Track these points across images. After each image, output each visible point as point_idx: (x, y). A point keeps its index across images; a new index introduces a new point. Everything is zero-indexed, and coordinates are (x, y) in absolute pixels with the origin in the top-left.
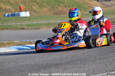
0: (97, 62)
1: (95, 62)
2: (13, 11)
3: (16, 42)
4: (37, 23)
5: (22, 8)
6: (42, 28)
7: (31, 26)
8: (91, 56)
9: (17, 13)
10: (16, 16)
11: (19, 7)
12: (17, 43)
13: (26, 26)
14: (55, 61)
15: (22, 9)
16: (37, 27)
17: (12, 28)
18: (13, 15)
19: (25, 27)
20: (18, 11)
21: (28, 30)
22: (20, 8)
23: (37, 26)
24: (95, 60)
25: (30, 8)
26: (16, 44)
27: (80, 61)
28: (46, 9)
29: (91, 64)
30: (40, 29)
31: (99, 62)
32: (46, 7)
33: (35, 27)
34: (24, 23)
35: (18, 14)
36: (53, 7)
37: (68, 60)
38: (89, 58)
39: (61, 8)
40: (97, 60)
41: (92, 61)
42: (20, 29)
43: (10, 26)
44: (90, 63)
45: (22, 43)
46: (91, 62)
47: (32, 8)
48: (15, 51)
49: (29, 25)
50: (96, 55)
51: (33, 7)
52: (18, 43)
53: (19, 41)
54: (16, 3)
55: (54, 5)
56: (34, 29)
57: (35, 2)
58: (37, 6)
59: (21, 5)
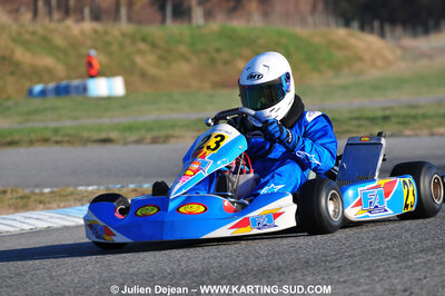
0: (417, 261)
1: (410, 263)
2: (63, 74)
3: (86, 191)
7: (138, 129)
8: (390, 240)
9: (76, 82)
10: (73, 96)
11: (84, 61)
13: (119, 130)
14: (252, 259)
16: (161, 134)
17: (66, 139)
18: (62, 91)
19: (113, 135)
20: (81, 77)
21: (126, 144)
23: (160, 128)
24: (409, 254)
25: (127, 63)
29: (394, 267)
32: (187, 60)
34: (106, 121)
35: (81, 88)
36: (213, 61)
37: (302, 256)
38: (383, 246)
39: (241, 64)
41: (394, 257)
42: (96, 141)
43: (56, 131)
44: (389, 266)
46: (394, 260)
47: (133, 63)
49: (130, 128)
51: (139, 60)
53: (95, 187)
54: (74, 45)
55: (218, 51)
56: (148, 140)
57: (144, 40)
58: (152, 58)
59: (93, 53)
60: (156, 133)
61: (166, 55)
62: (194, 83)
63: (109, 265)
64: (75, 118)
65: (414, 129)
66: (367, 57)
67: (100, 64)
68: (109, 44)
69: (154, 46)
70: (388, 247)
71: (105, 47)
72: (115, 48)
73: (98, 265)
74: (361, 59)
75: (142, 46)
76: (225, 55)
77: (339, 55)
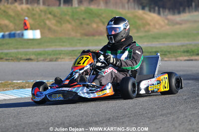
0: (158, 120)
1: (155, 121)
2: (13, 28)
3: (17, 83)
4: (53, 51)
5: (27, 23)
6: (63, 58)
7: (44, 55)
8: (148, 110)
9: (18, 32)
10: (17, 38)
11: (23, 22)
12: (19, 84)
13: (35, 55)
14: (85, 117)
15: (28, 25)
16: (54, 57)
17: (11, 58)
18: (12, 36)
19: (32, 57)
21: (38, 61)
22: (25, 24)
23: (54, 55)
24: (155, 117)
25: (42, 24)
26: (17, 86)
27: (129, 117)
28: (69, 26)
29: (147, 122)
30: (59, 60)
31: (161, 121)
32: (69, 23)
33: (49, 57)
34: (31, 50)
35: (21, 34)
36: (81, 24)
37: (107, 116)
38: (144, 112)
39: (95, 26)
40: (159, 116)
41: (149, 118)
42: (24, 60)
43: (7, 54)
45: (27, 85)
46: (148, 119)
47: (45, 24)
48: (15, 98)
49: (40, 54)
50: (156, 107)
51: (47, 22)
52: (21, 85)
53: (21, 81)
54: (18, 15)
55: (84, 19)
56: (48, 60)
57: (50, 13)
58: (54, 22)
59: (26, 18)
60: (52, 57)
61: (60, 20)
62: (73, 34)
63: (20, 119)
64: (17, 48)
65: (169, 58)
66: (152, 23)
67: (30, 24)
68: (34, 15)
69: (55, 16)
70: (146, 113)
71: (32, 16)
72: (37, 16)
73: (15, 119)
74: (149, 25)
75: (49, 16)
76: (87, 21)
77: (139, 22)
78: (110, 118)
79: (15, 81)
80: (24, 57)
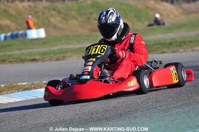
0: (173, 112)
1: (169, 113)
2: (15, 28)
3: (22, 85)
4: (59, 50)
6: (70, 57)
7: (49, 54)
9: (21, 32)
10: (20, 38)
11: (25, 21)
12: (25, 86)
13: (40, 55)
16: (61, 56)
17: (14, 60)
18: (14, 37)
19: (37, 57)
21: (43, 61)
24: (170, 109)
26: (22, 88)
27: (142, 111)
28: (75, 22)
29: (161, 115)
30: (67, 59)
31: (176, 113)
32: (76, 19)
33: (56, 57)
34: (35, 50)
35: (24, 35)
36: (88, 18)
37: (119, 112)
38: (158, 105)
40: (173, 108)
41: (163, 111)
42: (29, 61)
43: (9, 56)
45: (33, 86)
46: (162, 112)
47: (49, 22)
49: (45, 54)
50: (171, 99)
53: (26, 83)
54: (20, 14)
55: (91, 13)
56: (54, 59)
58: (59, 18)
59: (30, 17)
60: (58, 56)
62: (80, 30)
64: (20, 50)
65: (184, 48)
69: (59, 12)
71: (35, 14)
75: (54, 12)
78: (122, 113)
79: (20, 84)
80: (28, 58)
